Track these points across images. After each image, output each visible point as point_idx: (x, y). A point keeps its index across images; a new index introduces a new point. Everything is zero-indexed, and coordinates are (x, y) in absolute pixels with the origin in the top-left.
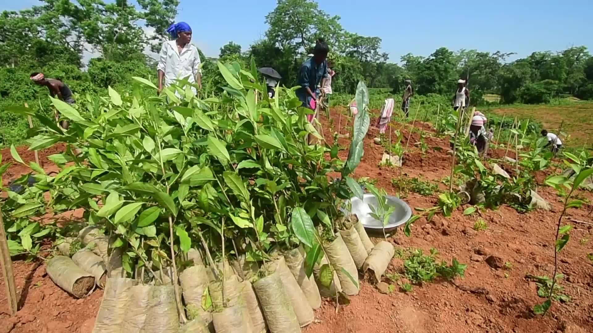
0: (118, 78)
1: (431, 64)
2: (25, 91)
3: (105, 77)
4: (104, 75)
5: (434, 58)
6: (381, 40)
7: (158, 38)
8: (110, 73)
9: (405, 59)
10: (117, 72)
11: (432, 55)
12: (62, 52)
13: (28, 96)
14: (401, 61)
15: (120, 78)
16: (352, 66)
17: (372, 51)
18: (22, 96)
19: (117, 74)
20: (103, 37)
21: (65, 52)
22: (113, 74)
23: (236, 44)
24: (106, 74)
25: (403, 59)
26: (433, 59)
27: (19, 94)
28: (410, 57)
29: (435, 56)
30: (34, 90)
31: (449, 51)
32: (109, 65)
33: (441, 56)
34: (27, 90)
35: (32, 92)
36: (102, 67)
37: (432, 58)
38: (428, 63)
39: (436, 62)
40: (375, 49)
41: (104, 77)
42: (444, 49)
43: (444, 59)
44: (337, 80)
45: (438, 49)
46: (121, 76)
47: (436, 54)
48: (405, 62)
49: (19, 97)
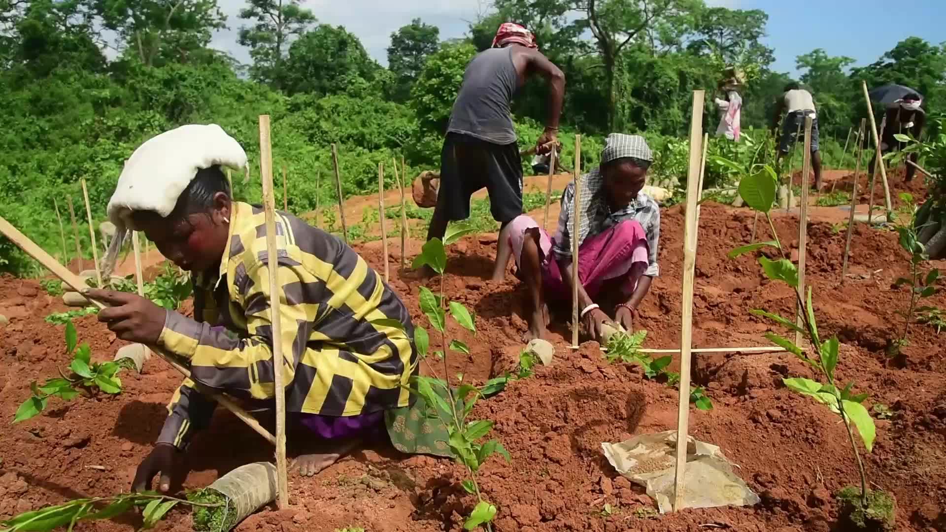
0: (197, 101)
1: (888, 76)
2: (24, 129)
3: (173, 97)
4: (170, 95)
5: (893, 61)
6: (766, 17)
7: (255, 14)
8: (182, 90)
9: (807, 64)
10: (196, 88)
11: (887, 55)
12: (75, 48)
13: (27, 140)
14: (798, 68)
15: (201, 102)
16: (704, 77)
17: (748, 43)
18: (18, 140)
19: (196, 93)
20: (147, 15)
21: (81, 48)
22: (188, 92)
23: (428, 24)
24: (174, 92)
25: (802, 61)
26: (890, 65)
27: (11, 135)
28: (817, 59)
29: (894, 57)
30: (41, 128)
31: (930, 45)
32: (182, 72)
33: (909, 58)
34: (27, 127)
35: (36, 132)
36: (166, 77)
37: (887, 61)
38: (878, 74)
39: (899, 71)
40: (753, 37)
41: (169, 99)
42: (917, 41)
43: (916, 64)
44: (668, 108)
45: (903, 40)
46: (202, 96)
47: (897, 53)
48: (806, 70)
49: (11, 142)
